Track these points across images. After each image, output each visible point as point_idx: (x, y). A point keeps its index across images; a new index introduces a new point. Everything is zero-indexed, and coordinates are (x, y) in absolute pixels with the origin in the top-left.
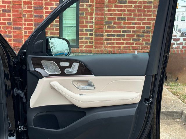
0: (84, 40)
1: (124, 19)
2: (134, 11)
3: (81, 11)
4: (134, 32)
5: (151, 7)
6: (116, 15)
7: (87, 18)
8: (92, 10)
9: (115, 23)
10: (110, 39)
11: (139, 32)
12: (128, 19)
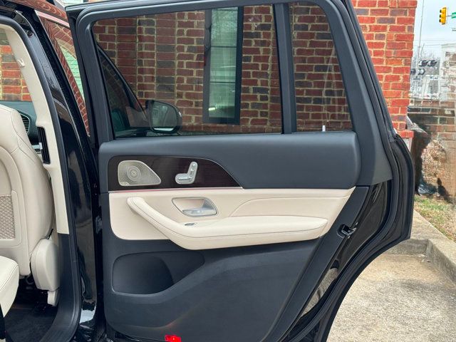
0: (250, 109)
3: (246, 53)
5: (381, 45)
6: (312, 60)
7: (256, 67)
8: (266, 51)
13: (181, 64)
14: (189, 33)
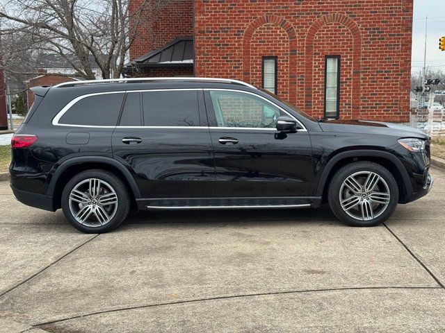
0: (344, 112)
1: (376, 94)
2: (384, 88)
3: (341, 90)
4: (384, 104)
6: (370, 91)
7: (346, 95)
8: (350, 88)
9: (368, 98)
10: (365, 111)
11: (388, 104)
12: (379, 94)
13: (315, 95)
14: (318, 83)
